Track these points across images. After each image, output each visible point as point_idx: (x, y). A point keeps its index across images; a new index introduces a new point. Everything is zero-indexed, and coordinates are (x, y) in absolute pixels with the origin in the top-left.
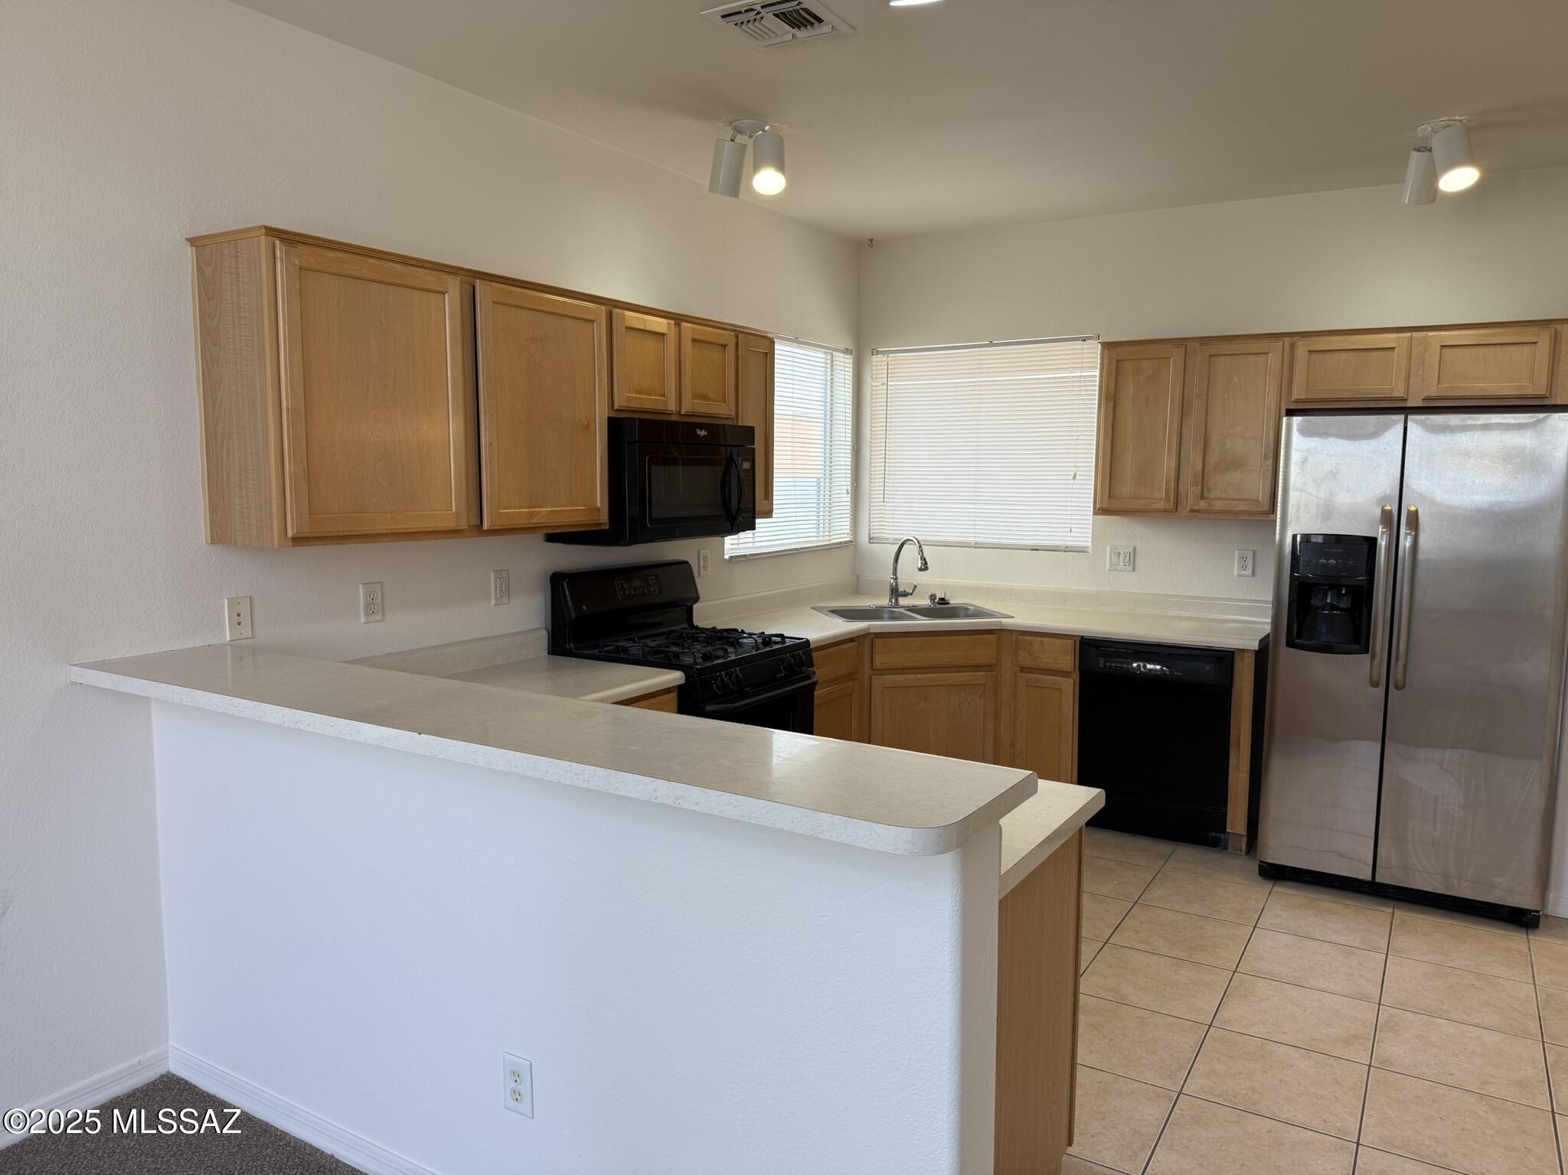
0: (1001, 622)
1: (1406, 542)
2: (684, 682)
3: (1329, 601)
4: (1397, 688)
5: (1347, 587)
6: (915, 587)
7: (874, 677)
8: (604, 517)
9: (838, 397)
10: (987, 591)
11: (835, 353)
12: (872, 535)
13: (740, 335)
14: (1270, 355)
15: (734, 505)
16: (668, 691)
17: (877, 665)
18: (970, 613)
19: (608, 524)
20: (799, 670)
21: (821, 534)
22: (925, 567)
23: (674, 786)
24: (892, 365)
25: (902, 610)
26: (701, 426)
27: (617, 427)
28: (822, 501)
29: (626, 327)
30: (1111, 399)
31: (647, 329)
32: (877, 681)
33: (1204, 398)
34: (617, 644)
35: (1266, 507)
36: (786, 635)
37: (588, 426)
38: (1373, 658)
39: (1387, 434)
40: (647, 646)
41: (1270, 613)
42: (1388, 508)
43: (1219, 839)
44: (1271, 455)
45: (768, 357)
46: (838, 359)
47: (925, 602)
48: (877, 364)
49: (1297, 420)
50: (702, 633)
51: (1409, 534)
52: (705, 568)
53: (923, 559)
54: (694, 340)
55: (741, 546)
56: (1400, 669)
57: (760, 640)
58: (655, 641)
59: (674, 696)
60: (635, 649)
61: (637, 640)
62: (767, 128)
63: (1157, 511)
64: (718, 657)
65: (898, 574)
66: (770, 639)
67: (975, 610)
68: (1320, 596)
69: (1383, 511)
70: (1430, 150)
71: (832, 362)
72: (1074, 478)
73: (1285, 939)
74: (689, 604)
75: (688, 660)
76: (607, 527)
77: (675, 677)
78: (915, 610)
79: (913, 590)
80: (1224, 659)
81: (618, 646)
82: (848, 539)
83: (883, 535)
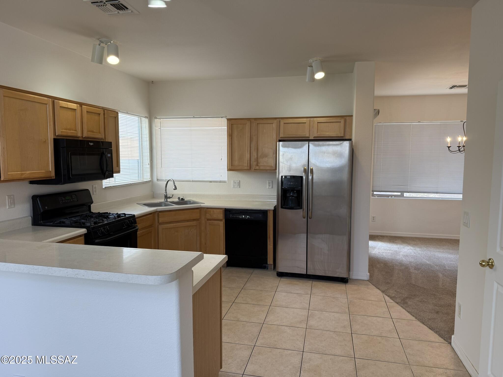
0: (201, 205)
1: (310, 177)
2: (87, 232)
3: (291, 195)
4: (310, 218)
5: (296, 190)
6: (173, 195)
7: (159, 226)
8: (53, 174)
9: (144, 132)
10: (196, 196)
11: (142, 118)
12: (158, 178)
13: (105, 111)
14: (274, 124)
15: (105, 169)
16: (80, 236)
17: (160, 221)
18: (191, 203)
19: (55, 177)
20: (131, 225)
21: (140, 178)
22: (176, 188)
23: (74, 270)
24: (162, 122)
25: (169, 203)
26: (91, 142)
27: (57, 142)
28: (140, 167)
29: (60, 107)
30: (230, 136)
31: (69, 107)
32: (161, 227)
33: (256, 136)
34: (60, 220)
35: (274, 168)
36: (126, 214)
37: (45, 141)
38: (303, 210)
39: (304, 147)
40: (72, 220)
41: (276, 199)
42: (305, 168)
43: (266, 266)
44: (275, 153)
45: (116, 118)
46: (143, 120)
47: (177, 200)
48: (157, 122)
49: (281, 143)
50: (95, 214)
51: (311, 175)
52: (95, 191)
53: (175, 186)
54: (87, 112)
55: (110, 183)
56: (310, 213)
57: (116, 216)
58: (75, 218)
59: (83, 238)
60: (67, 222)
61: (68, 218)
62: (112, 42)
63: (245, 170)
64: (100, 223)
65: (167, 191)
66: (120, 215)
67: (193, 202)
68: (289, 193)
69: (304, 169)
70: (312, 67)
71: (141, 121)
72: (221, 160)
73: (284, 294)
74: (89, 204)
75: (88, 224)
76: (54, 178)
77: (83, 231)
78: (173, 203)
79: (172, 196)
80: (264, 213)
81: (60, 221)
82: (150, 180)
83: (162, 178)
